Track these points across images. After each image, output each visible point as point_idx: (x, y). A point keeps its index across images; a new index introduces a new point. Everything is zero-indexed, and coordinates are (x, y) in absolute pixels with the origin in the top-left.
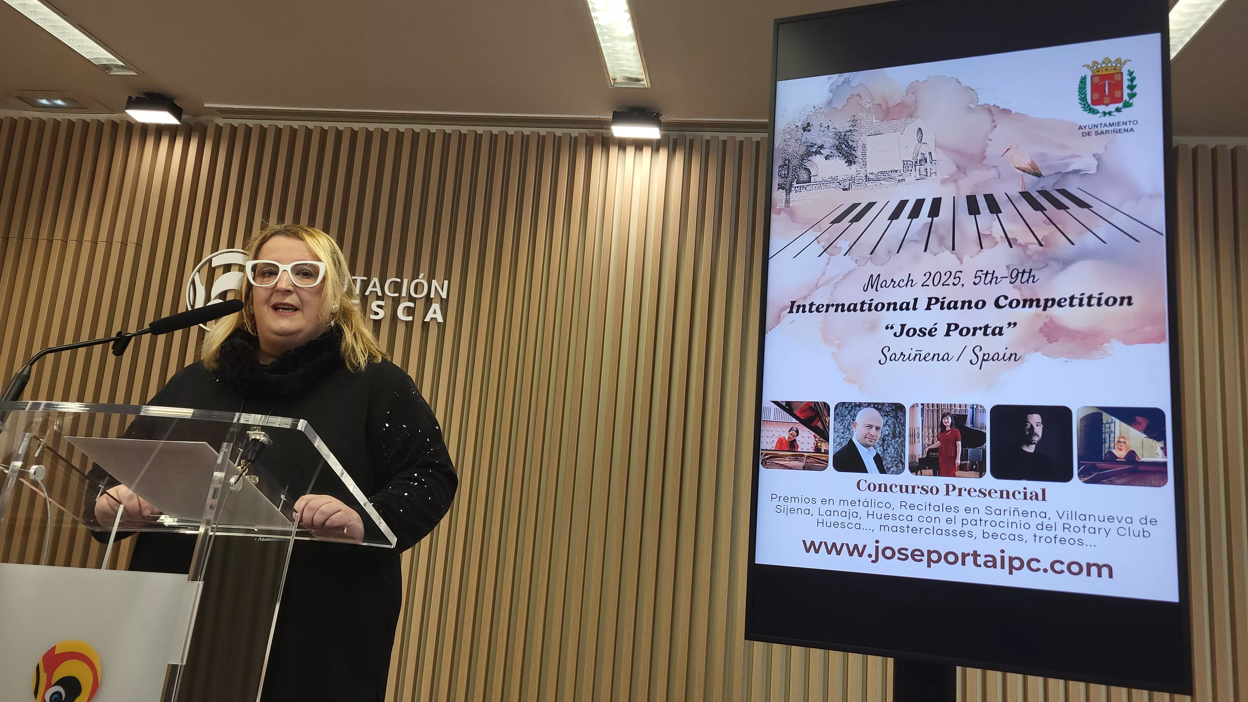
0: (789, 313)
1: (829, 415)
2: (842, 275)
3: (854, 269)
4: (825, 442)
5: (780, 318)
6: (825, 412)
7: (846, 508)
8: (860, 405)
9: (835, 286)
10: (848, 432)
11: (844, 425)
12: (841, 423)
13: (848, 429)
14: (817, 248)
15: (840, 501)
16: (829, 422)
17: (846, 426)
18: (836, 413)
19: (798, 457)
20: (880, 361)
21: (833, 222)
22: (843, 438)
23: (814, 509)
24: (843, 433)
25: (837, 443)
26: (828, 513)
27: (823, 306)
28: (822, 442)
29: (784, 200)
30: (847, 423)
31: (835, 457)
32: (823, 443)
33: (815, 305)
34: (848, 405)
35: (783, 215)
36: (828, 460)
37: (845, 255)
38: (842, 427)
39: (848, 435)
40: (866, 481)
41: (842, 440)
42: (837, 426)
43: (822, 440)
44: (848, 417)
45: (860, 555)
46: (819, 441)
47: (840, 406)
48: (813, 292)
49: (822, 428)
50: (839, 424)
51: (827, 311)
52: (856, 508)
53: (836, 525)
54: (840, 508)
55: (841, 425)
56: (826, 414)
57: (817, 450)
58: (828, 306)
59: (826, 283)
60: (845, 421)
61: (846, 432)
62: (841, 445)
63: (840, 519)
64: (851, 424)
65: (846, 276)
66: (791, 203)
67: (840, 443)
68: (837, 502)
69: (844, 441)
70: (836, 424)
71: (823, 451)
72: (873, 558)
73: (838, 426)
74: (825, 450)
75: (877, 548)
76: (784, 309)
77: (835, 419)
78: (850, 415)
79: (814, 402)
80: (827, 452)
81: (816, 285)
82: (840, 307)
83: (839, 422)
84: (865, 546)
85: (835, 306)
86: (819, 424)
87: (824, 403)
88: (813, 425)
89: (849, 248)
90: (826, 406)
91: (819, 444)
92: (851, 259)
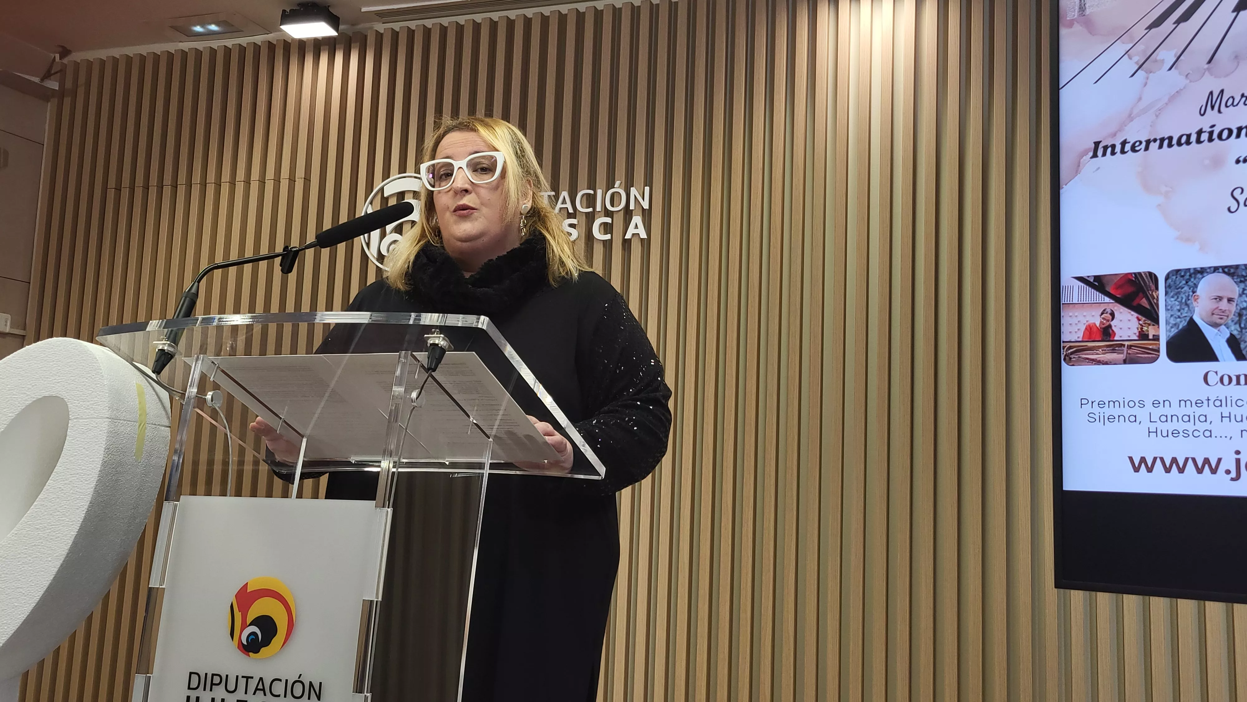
0: (1092, 158)
1: (1157, 288)
2: (1166, 100)
3: (1184, 88)
4: (1154, 325)
5: (1079, 166)
6: (1151, 284)
7: (1189, 410)
8: (1202, 271)
9: (1157, 114)
10: (1186, 309)
11: (1179, 299)
12: (1176, 297)
13: (1187, 304)
14: (1129, 65)
15: (1180, 401)
16: (1158, 297)
17: (1184, 301)
18: (1168, 284)
19: (1116, 347)
20: (1229, 209)
21: (1150, 27)
22: (1179, 317)
23: (1142, 414)
24: (1179, 311)
25: (1171, 325)
26: (1164, 419)
27: (1141, 143)
28: (1149, 325)
29: (1077, 8)
30: (1184, 296)
31: (1169, 344)
32: (1150, 327)
33: (1129, 142)
34: (1185, 273)
35: (1077, 27)
36: (1159, 348)
37: (1170, 69)
38: (1177, 303)
39: (1186, 313)
40: (1216, 373)
41: (1178, 320)
42: (1170, 303)
43: (1149, 322)
44: (1186, 288)
45: (1214, 471)
46: (1145, 323)
47: (1173, 275)
48: (1126, 126)
49: (1148, 307)
50: (1172, 299)
51: (1147, 149)
52: (1204, 410)
53: (1175, 433)
54: (1181, 412)
55: (1175, 300)
56: (1153, 287)
57: (1143, 336)
58: (1148, 142)
59: (1145, 111)
60: (1182, 294)
61: (1183, 309)
62: (1177, 326)
63: (1181, 426)
64: (1190, 298)
65: (1172, 98)
66: (1087, 10)
67: (1175, 324)
68: (1175, 404)
69: (1181, 322)
70: (1168, 300)
71: (1151, 337)
72: (1233, 474)
73: (1171, 301)
74: (1154, 335)
75: (1238, 461)
76: (1085, 153)
77: (1166, 293)
78: (1188, 285)
79: (1135, 274)
80: (1156, 338)
81: (1130, 115)
82: (1166, 142)
83: (1172, 297)
84: (1219, 460)
85: (1158, 142)
86: (1144, 302)
87: (1150, 274)
88: (1135, 303)
89: (1174, 59)
90: (1153, 277)
91: (1145, 329)
92: (1180, 74)
